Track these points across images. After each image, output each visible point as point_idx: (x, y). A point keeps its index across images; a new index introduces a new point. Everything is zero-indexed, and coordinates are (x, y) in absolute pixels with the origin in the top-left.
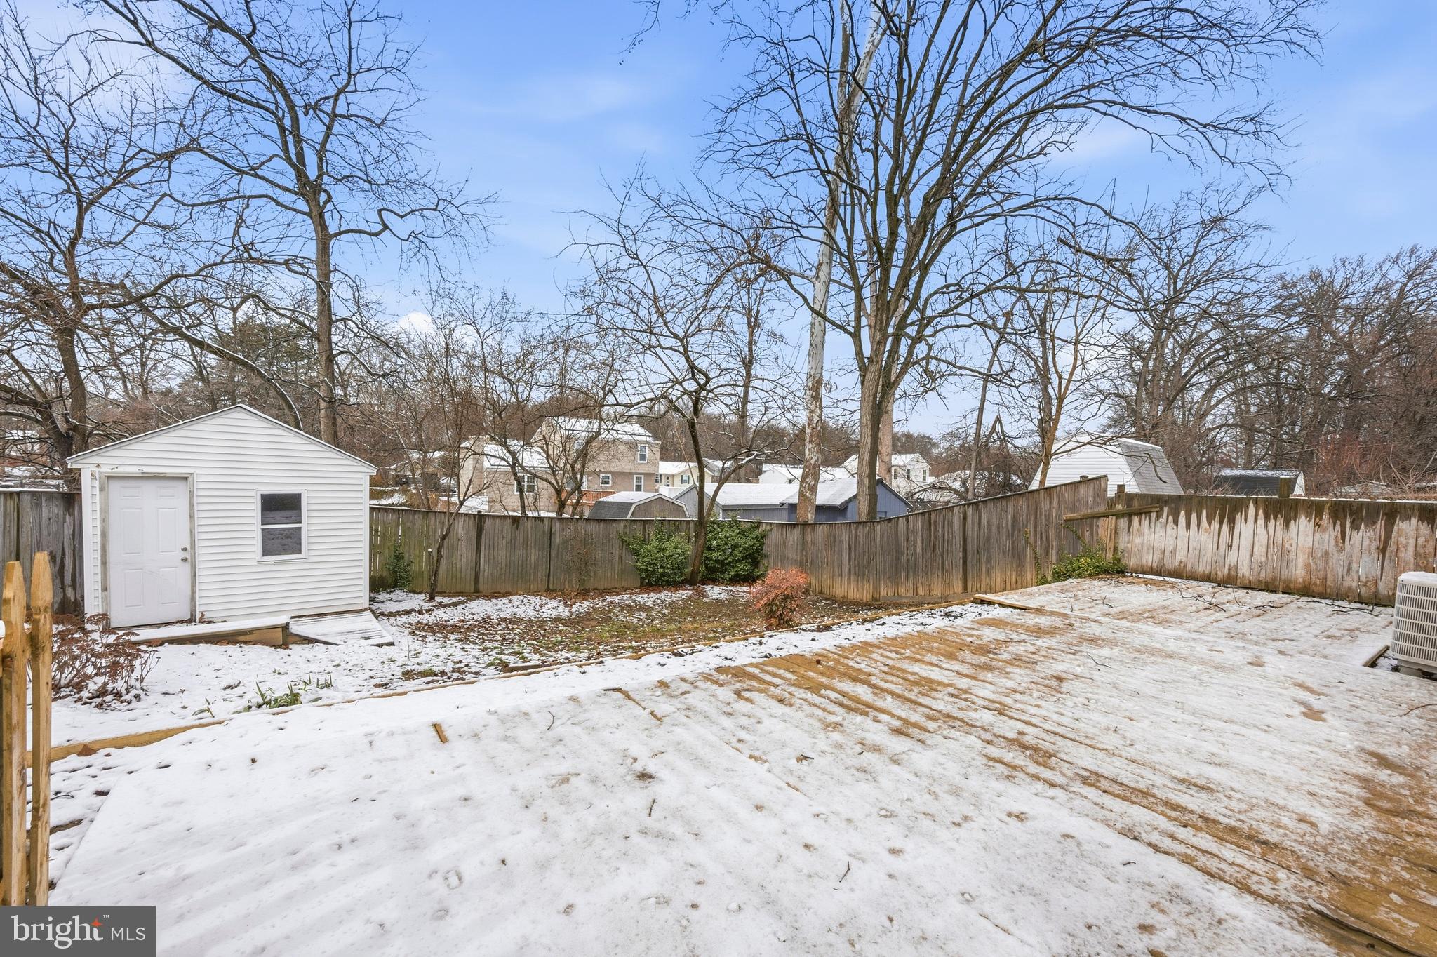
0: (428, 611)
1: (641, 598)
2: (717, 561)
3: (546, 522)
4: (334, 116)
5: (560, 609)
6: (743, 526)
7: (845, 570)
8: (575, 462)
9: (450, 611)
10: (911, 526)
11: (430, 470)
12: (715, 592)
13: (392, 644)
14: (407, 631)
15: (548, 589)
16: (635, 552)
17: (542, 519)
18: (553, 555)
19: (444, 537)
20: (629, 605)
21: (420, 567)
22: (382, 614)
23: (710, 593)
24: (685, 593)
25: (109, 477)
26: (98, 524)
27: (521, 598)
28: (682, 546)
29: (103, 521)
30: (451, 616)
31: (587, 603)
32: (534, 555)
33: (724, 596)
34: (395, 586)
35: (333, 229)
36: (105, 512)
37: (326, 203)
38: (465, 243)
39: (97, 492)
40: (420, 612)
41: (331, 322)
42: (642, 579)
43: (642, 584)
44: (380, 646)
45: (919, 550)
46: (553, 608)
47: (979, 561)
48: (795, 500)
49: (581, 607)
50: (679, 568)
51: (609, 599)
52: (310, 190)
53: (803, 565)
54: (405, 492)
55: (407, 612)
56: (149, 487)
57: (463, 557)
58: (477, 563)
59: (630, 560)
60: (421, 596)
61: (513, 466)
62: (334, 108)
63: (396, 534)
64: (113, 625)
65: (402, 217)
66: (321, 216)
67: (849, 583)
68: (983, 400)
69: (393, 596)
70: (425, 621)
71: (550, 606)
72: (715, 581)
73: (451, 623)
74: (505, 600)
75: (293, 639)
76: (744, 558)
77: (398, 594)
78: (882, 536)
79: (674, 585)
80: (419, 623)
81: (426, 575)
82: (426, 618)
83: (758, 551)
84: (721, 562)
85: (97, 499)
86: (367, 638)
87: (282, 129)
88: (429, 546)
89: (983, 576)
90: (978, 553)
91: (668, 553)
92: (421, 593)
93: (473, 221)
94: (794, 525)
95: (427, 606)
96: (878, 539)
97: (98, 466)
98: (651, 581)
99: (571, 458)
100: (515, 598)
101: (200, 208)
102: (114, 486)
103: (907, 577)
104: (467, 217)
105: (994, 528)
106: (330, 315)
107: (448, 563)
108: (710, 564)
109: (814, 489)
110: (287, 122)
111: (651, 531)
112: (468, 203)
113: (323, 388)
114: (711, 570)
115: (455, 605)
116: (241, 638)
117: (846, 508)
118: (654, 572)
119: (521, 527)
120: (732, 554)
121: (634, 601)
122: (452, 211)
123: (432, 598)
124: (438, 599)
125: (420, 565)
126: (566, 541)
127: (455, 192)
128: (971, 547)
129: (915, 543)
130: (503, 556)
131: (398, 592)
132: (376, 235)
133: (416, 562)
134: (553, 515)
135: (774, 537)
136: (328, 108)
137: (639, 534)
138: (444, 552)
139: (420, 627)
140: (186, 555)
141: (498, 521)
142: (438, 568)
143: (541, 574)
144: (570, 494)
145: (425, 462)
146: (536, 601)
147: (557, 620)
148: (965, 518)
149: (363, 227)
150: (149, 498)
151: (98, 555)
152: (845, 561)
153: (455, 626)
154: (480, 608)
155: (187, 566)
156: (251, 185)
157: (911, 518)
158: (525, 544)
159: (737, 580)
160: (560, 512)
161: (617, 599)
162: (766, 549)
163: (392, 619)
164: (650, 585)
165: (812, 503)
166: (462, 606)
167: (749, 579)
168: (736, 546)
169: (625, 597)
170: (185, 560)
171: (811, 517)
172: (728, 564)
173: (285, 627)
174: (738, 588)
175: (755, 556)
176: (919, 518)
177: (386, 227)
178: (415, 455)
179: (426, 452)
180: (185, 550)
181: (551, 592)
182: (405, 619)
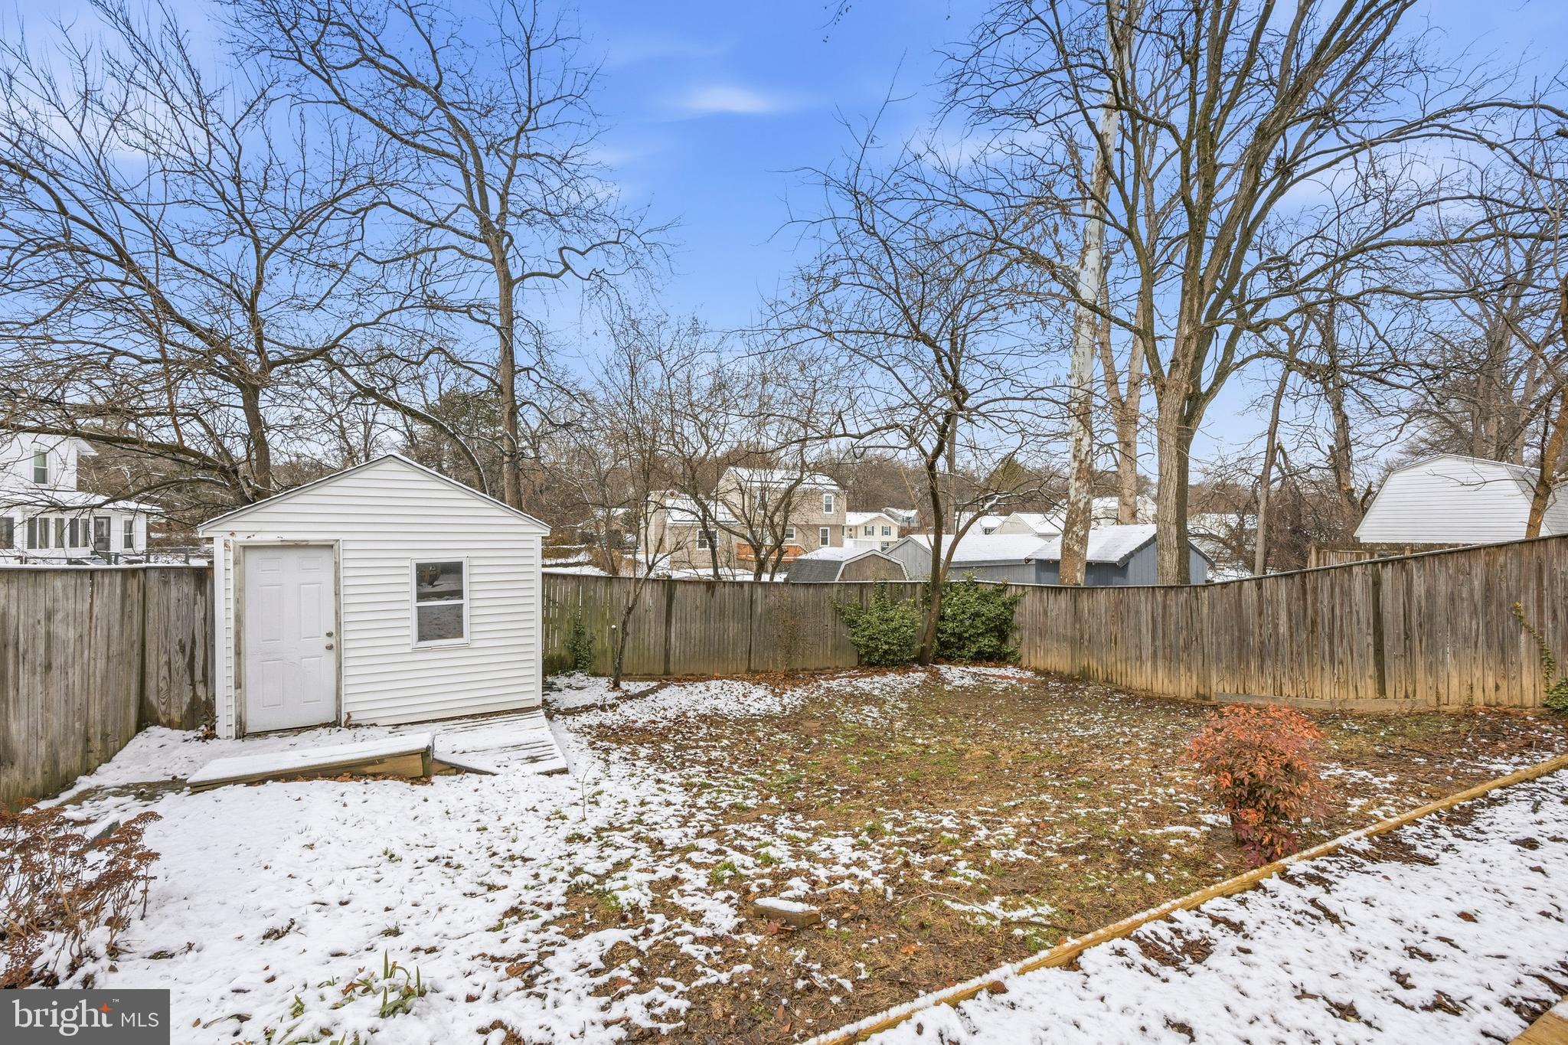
0: (613, 706)
1: (864, 684)
2: (953, 634)
3: (746, 587)
4: (515, 157)
5: (769, 700)
6: (982, 588)
7: (1147, 652)
8: (774, 513)
9: (637, 704)
10: (1267, 593)
11: (615, 527)
12: (956, 675)
13: (564, 771)
14: (585, 740)
15: (749, 670)
16: (852, 623)
17: (741, 584)
18: (755, 627)
19: (630, 610)
20: (852, 695)
21: (603, 644)
22: (558, 711)
23: (949, 676)
24: (919, 676)
25: (245, 548)
26: (231, 605)
27: (719, 683)
28: (909, 617)
29: (237, 601)
30: (636, 713)
31: (799, 692)
32: (733, 628)
33: (968, 681)
34: (575, 668)
35: (515, 274)
36: (240, 590)
37: (508, 246)
38: (649, 276)
39: (231, 566)
40: (603, 708)
41: (514, 373)
42: (861, 657)
43: (859, 663)
44: (549, 774)
45: (1283, 629)
46: (760, 700)
47: (1409, 650)
48: (1058, 557)
49: (794, 697)
50: (907, 643)
51: (824, 684)
52: (493, 234)
53: (1076, 643)
54: (589, 550)
55: (587, 709)
56: (292, 558)
57: (651, 632)
58: (667, 639)
59: (845, 633)
60: (603, 682)
61: (704, 521)
62: (516, 149)
63: (576, 605)
64: (249, 730)
65: (582, 254)
66: (503, 261)
67: (1155, 670)
68: (1275, 421)
69: (573, 681)
70: (608, 722)
71: (755, 696)
72: (949, 660)
73: (639, 725)
74: (701, 686)
75: (438, 767)
76: (988, 631)
77: (579, 678)
78: (1212, 606)
79: (901, 665)
80: (601, 725)
81: (609, 654)
82: (609, 718)
83: (1007, 621)
84: (960, 637)
85: (231, 575)
86: (534, 760)
87: (467, 176)
88: (612, 620)
89: (1420, 674)
90: (1408, 636)
91: (893, 625)
92: (604, 675)
93: (655, 250)
94: (1060, 589)
95: (611, 697)
96: (1205, 610)
97: (232, 534)
98: (873, 661)
99: (771, 509)
100: (713, 683)
101: (391, 265)
102: (252, 558)
103: (1261, 668)
104: (650, 247)
105: (1441, 600)
106: (513, 366)
107: (634, 639)
108: (944, 637)
109: (1083, 541)
110: (470, 166)
111: (871, 597)
112: (650, 231)
113: (506, 441)
114: (944, 645)
115: (643, 695)
116: (369, 769)
117: (1127, 565)
118: (876, 649)
119: (717, 594)
120: (972, 626)
121: (857, 688)
122: (633, 242)
123: (616, 686)
124: (624, 685)
125: (602, 640)
126: (769, 611)
127: (637, 220)
128: (1392, 628)
129: (1276, 616)
130: (696, 629)
131: (579, 675)
132: (557, 276)
133: (598, 638)
134: (751, 578)
135: (1030, 604)
136: (510, 150)
137: (856, 600)
138: (630, 628)
139: (603, 733)
140: (332, 641)
141: (690, 588)
142: (623, 647)
143: (742, 649)
144: (770, 553)
145: (609, 519)
146: (738, 687)
147: (768, 718)
148: (1377, 584)
149: (546, 269)
150: (290, 570)
151: (232, 644)
152: (1147, 639)
153: (643, 730)
154: (675, 699)
155: (331, 656)
156: (437, 237)
157: (1267, 584)
158: (722, 613)
159: (980, 658)
160: (758, 575)
161: (834, 684)
162: (1017, 619)
163: (569, 719)
164: (871, 664)
165: (1082, 559)
166: (652, 697)
167: (998, 658)
168: (977, 615)
169: (844, 681)
170: (330, 648)
171: (1080, 577)
172: (968, 639)
173: (426, 753)
174: (982, 670)
175: (1002, 629)
176: (1283, 582)
177: (567, 267)
178: (600, 513)
179: (610, 508)
180: (329, 635)
181: (754, 675)
182: (585, 719)
